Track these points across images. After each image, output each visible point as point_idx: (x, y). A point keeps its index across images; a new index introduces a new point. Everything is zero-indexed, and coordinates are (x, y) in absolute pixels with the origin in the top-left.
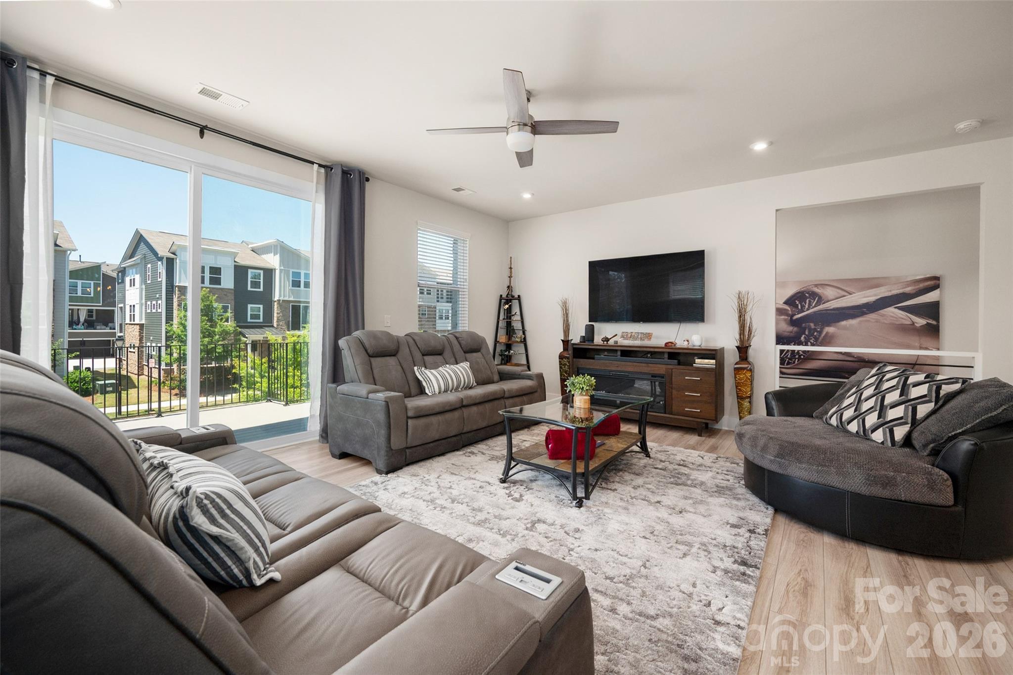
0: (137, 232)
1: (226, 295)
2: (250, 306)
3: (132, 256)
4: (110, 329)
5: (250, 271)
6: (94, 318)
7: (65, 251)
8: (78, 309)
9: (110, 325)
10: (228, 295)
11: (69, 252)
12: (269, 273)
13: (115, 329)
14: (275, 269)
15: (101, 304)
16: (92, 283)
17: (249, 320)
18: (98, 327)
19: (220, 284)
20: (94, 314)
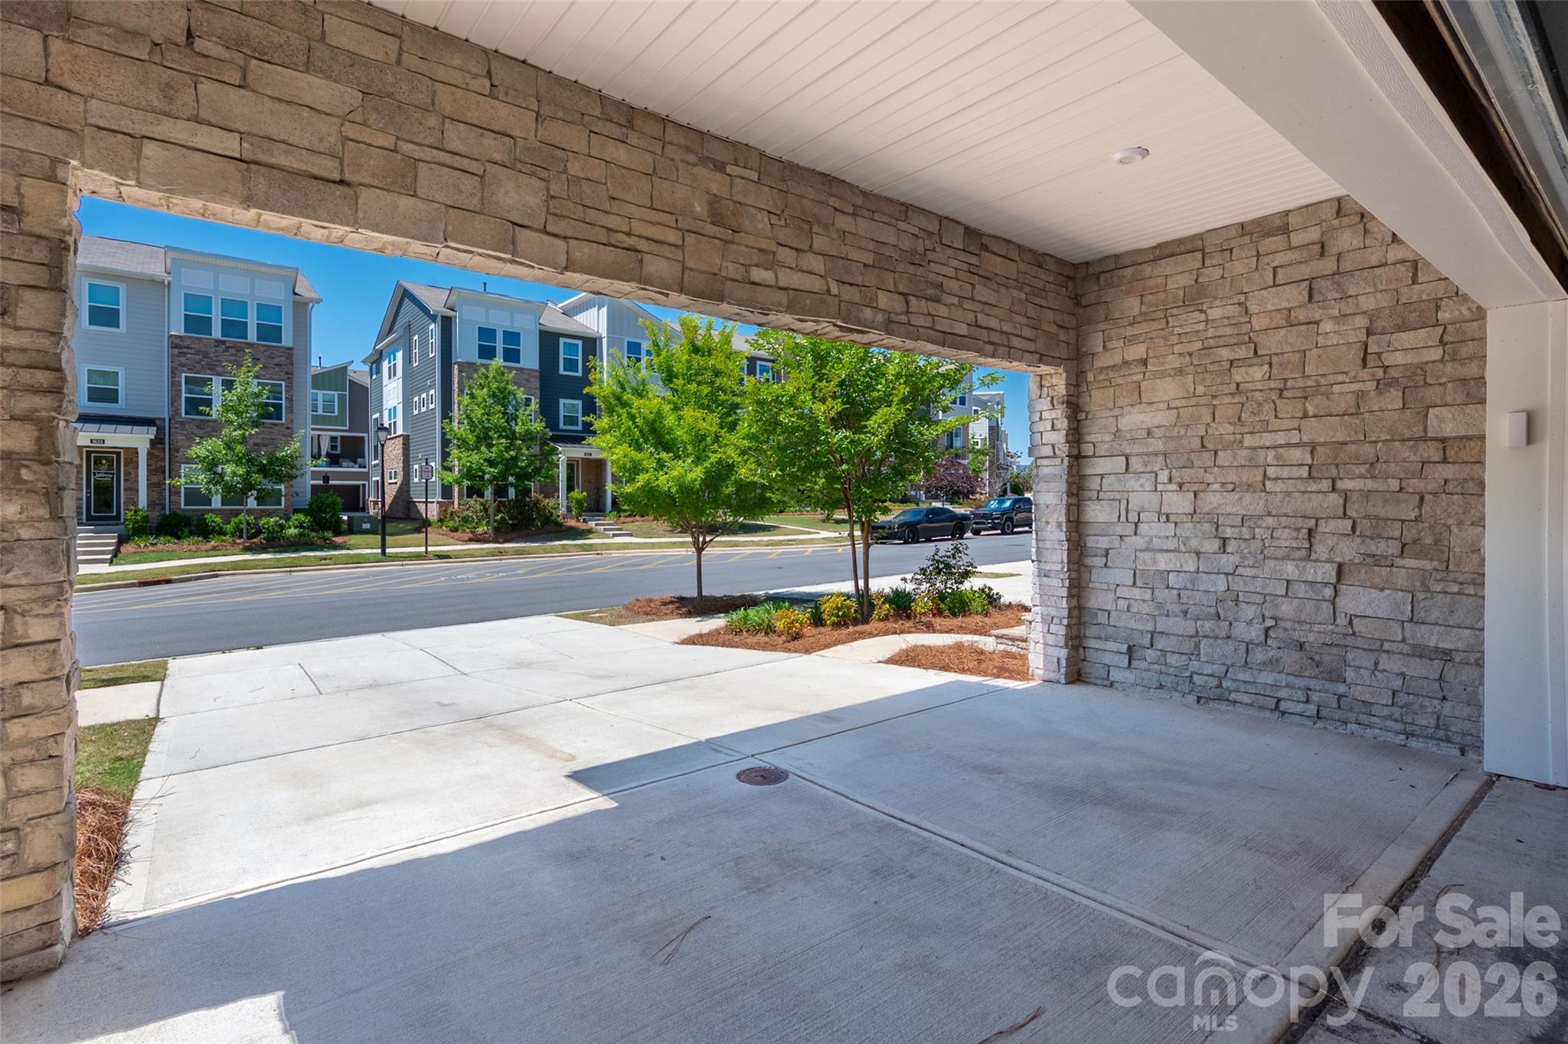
0: (399, 285)
1: (527, 380)
2: (562, 401)
3: (390, 332)
4: (360, 467)
5: (562, 340)
6: (339, 451)
7: (306, 304)
8: (319, 436)
9: (359, 460)
10: (532, 379)
11: (311, 304)
12: (591, 344)
13: (365, 467)
14: (601, 338)
15: (347, 428)
16: (336, 393)
17: (562, 426)
18: (344, 464)
19: (519, 362)
20: (339, 444)
